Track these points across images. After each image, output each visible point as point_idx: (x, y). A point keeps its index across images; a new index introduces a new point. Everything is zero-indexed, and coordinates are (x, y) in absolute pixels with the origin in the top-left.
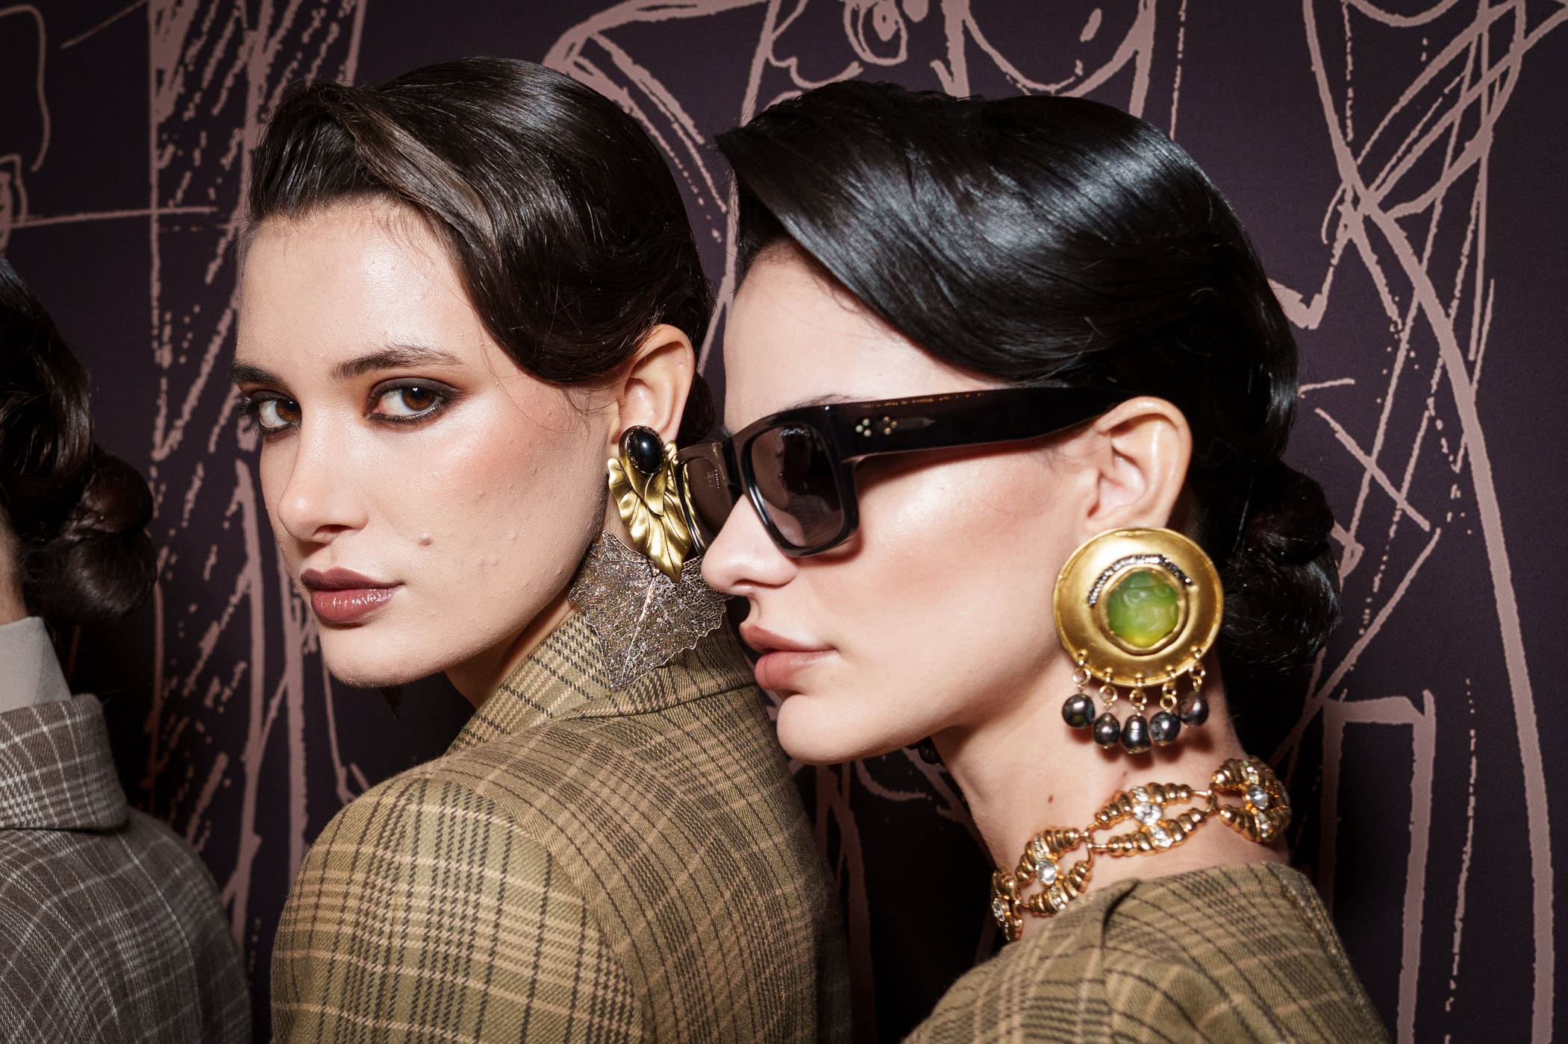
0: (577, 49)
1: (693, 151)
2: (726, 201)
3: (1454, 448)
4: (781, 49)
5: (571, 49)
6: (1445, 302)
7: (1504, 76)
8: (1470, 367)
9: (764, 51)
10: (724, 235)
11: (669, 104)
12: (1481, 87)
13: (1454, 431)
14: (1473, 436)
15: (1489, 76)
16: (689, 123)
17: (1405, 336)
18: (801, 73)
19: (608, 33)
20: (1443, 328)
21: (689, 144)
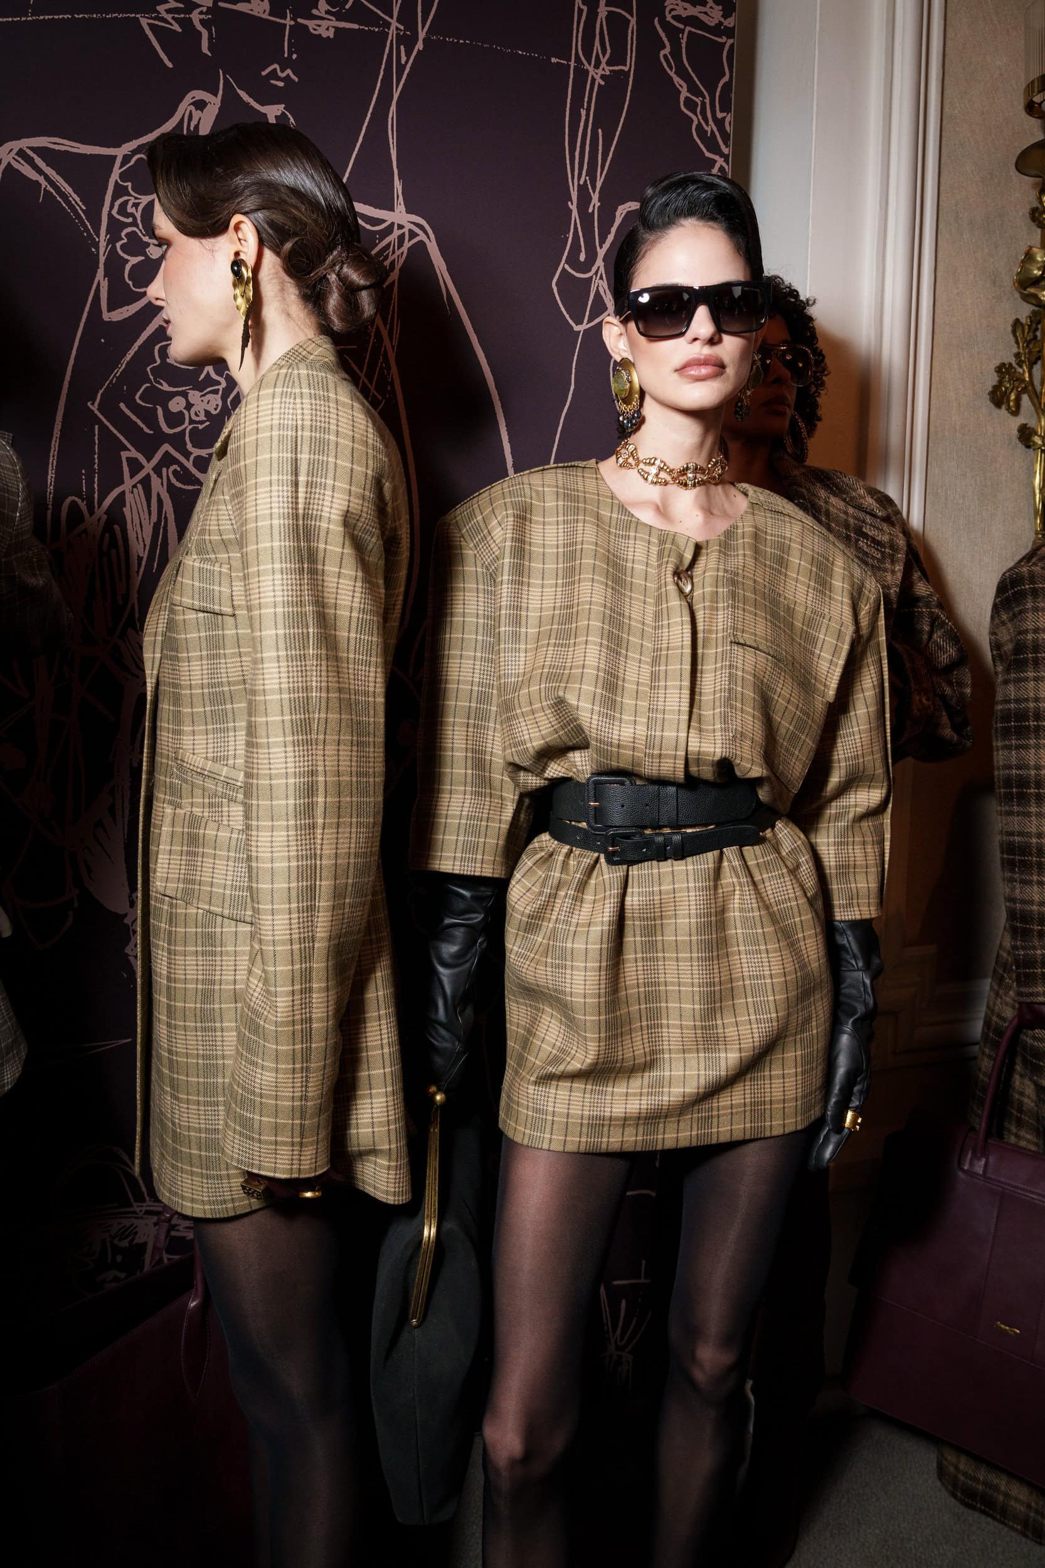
0: (15, 151)
1: (80, 212)
2: (98, 236)
3: (389, 374)
4: (122, 176)
5: (11, 150)
6: (385, 324)
7: (402, 253)
8: (393, 347)
9: (115, 176)
10: (98, 252)
11: (68, 189)
12: (395, 255)
13: (389, 368)
14: (394, 370)
15: (398, 253)
16: (78, 199)
17: (373, 334)
18: (133, 189)
19: (32, 149)
20: (385, 333)
21: (78, 208)
